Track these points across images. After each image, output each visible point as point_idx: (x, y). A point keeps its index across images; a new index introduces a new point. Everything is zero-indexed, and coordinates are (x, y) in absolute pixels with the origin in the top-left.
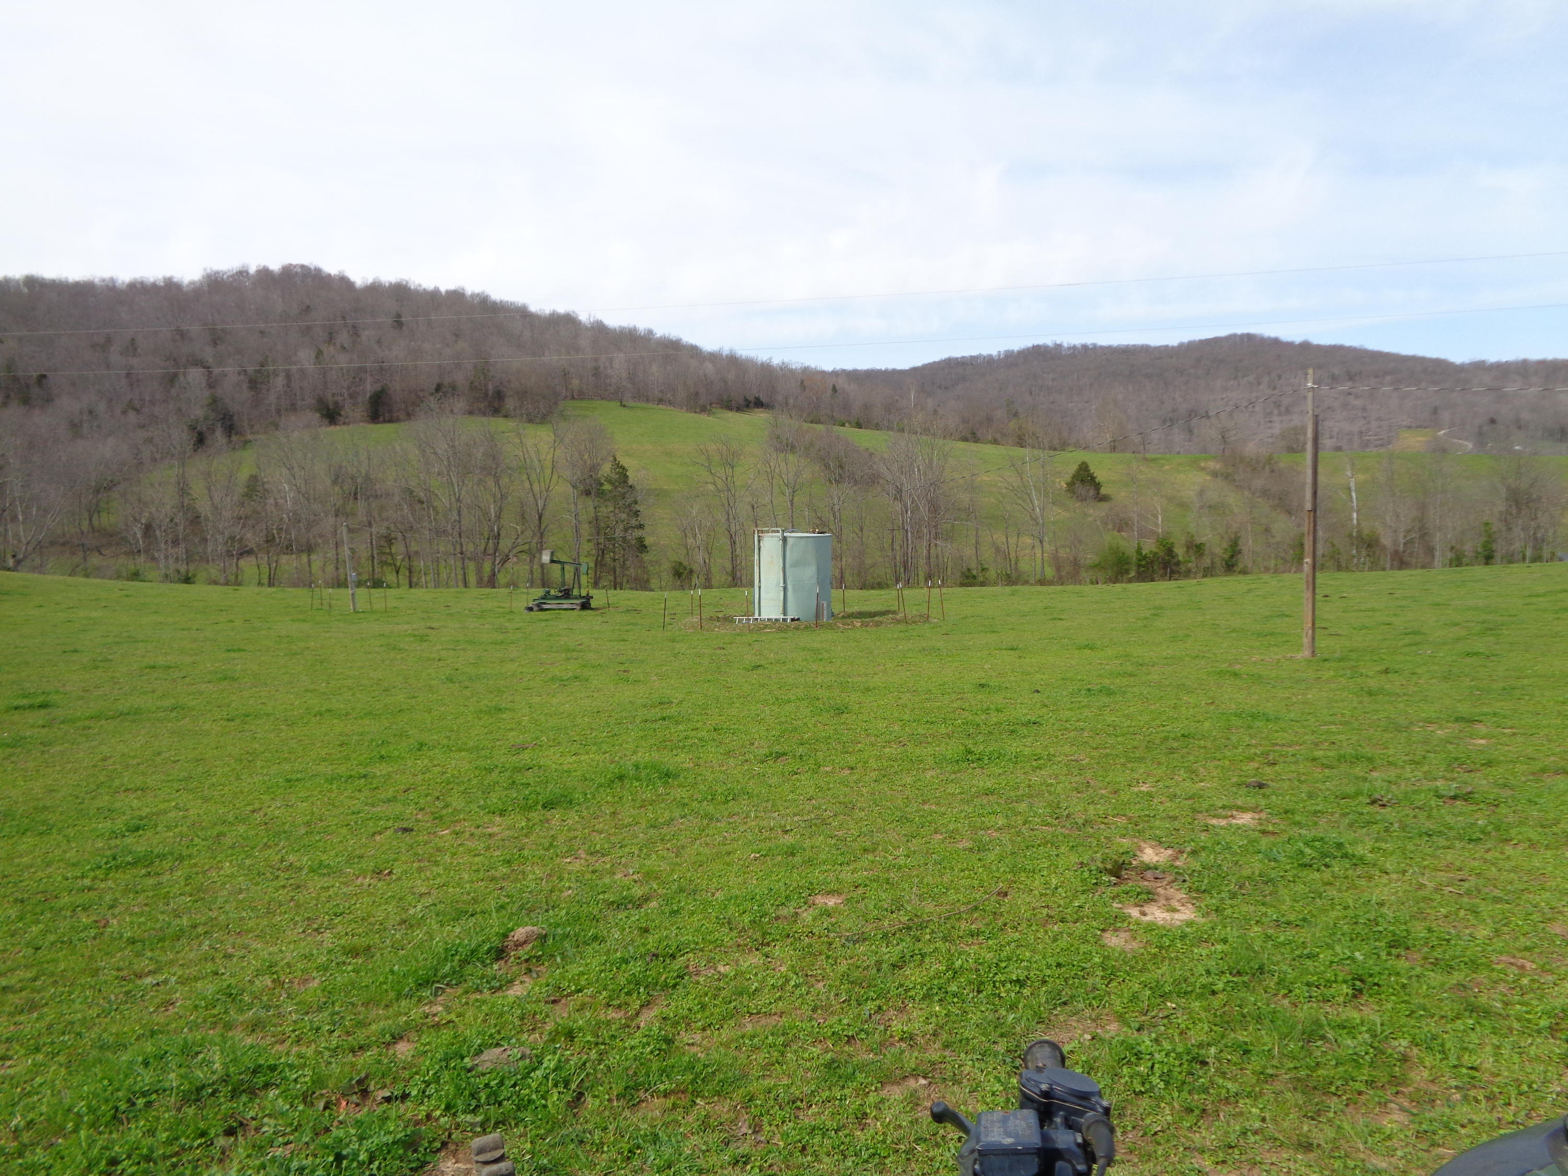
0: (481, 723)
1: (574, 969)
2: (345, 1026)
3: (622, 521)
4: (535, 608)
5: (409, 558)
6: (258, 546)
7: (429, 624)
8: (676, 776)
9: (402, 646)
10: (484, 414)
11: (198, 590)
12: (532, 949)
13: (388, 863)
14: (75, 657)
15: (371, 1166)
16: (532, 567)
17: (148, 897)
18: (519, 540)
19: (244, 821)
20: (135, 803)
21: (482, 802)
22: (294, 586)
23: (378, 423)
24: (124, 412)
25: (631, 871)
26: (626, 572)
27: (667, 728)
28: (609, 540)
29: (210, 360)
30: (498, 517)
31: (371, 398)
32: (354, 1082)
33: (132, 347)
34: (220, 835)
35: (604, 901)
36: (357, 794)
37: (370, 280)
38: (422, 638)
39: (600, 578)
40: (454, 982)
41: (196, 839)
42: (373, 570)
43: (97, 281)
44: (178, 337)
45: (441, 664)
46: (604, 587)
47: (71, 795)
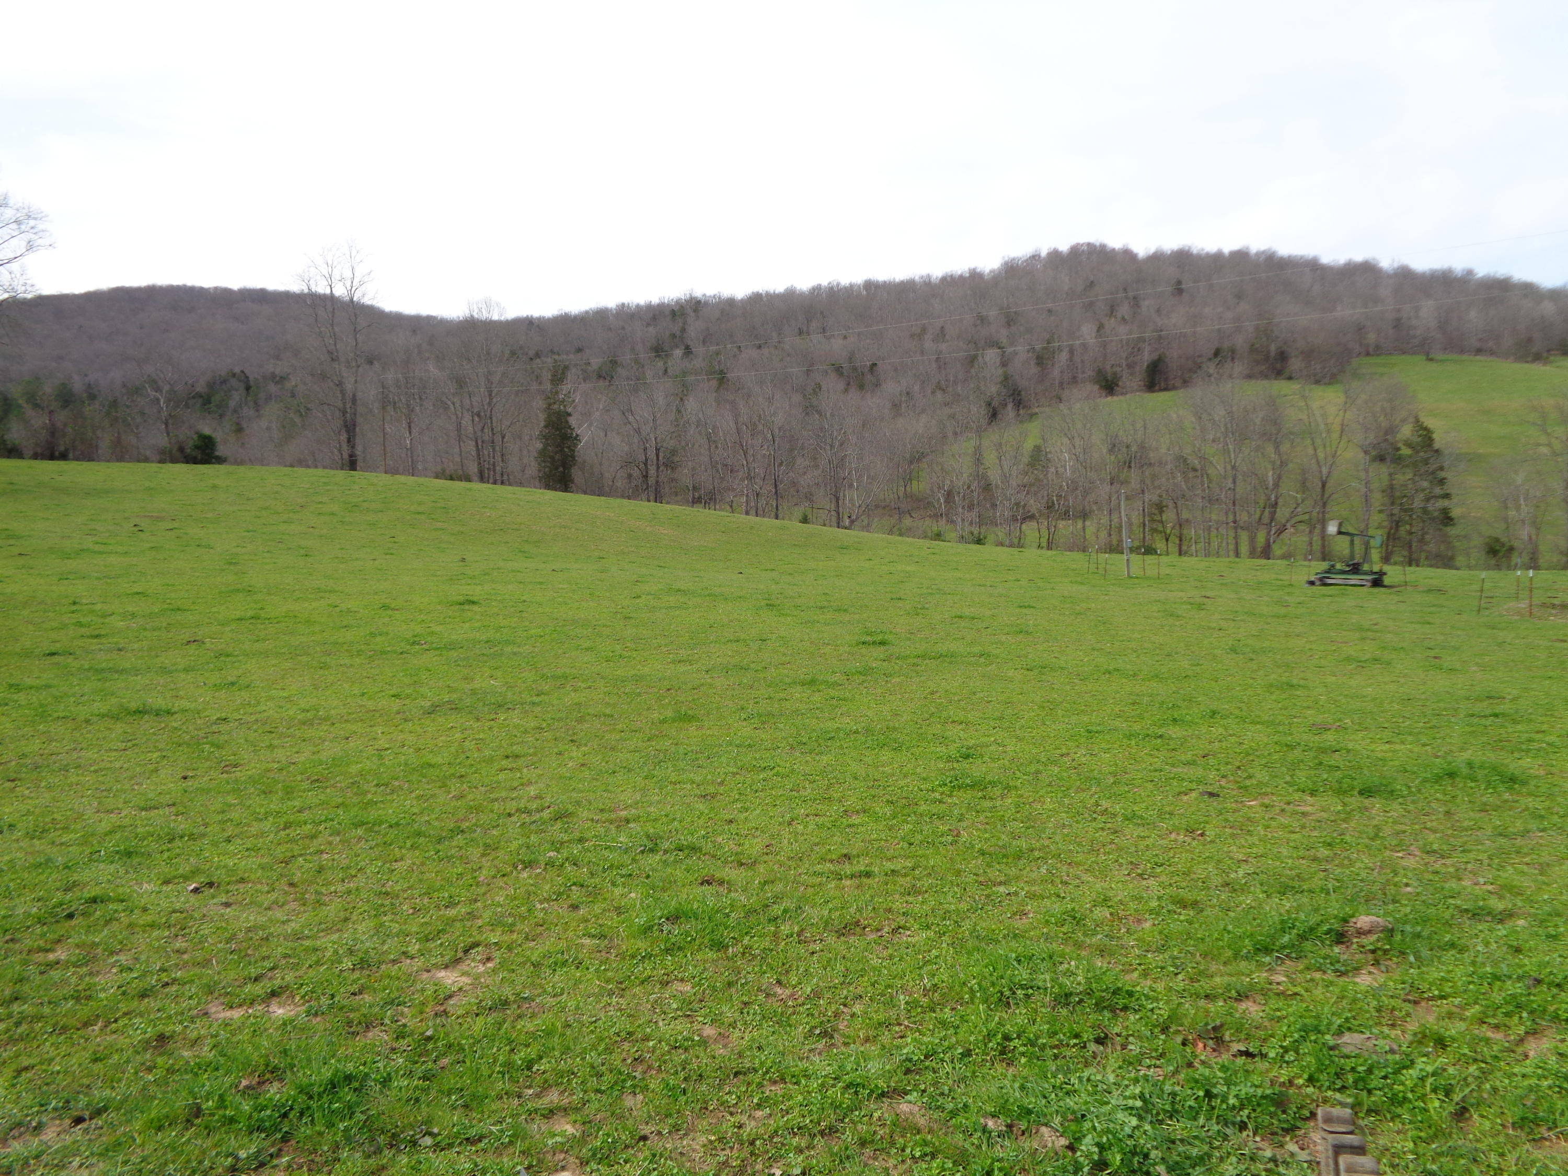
0: (1274, 697)
1: (1434, 974)
2: (1188, 972)
3: (1424, 490)
4: (1318, 583)
5: (1180, 525)
6: (1040, 511)
7: (1204, 593)
8: (1524, 783)
9: (1180, 613)
10: (1266, 377)
11: (989, 551)
12: (1378, 941)
13: (1200, 823)
14: (900, 604)
15: (1241, 1113)
16: (1311, 539)
17: (986, 817)
18: (1299, 510)
19: (1055, 763)
20: (962, 734)
21: (1288, 778)
22: (1070, 551)
23: (1153, 392)
24: (933, 393)
25: (1482, 880)
26: (1425, 547)
27: (1502, 726)
28: (1405, 511)
29: (1005, 341)
30: (1276, 485)
31: (1148, 367)
32: (1209, 1027)
33: (941, 334)
34: (1038, 772)
35: (1457, 907)
36: (1156, 753)
37: (1152, 250)
38: (1200, 607)
39: (1392, 552)
40: (1294, 955)
41: (1017, 772)
42: (1144, 537)
43: (917, 278)
44: (979, 322)
45: (1221, 633)
46: (1395, 564)
47: (912, 721)
